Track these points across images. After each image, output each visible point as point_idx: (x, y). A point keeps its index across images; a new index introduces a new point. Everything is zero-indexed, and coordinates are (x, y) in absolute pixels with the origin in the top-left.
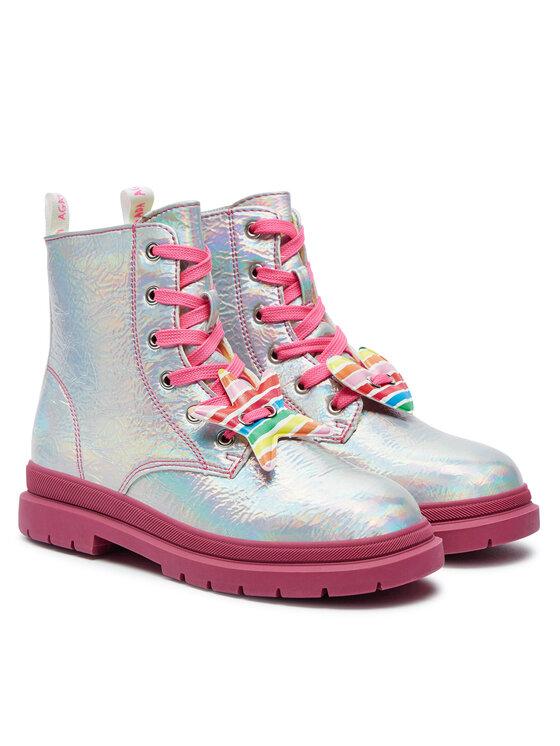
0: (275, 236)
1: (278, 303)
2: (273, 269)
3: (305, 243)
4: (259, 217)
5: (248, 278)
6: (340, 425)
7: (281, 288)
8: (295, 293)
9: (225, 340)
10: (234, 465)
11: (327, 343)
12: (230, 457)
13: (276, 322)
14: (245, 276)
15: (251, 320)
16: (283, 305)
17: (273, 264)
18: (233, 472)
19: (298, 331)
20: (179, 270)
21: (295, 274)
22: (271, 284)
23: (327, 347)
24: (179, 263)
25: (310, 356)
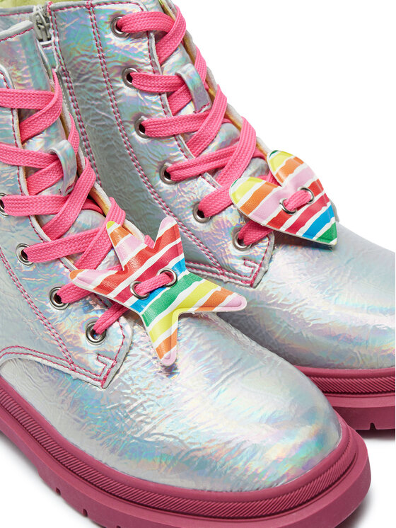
0: (147, 33)
1: (162, 114)
2: (151, 74)
3: (188, 28)
4: (125, 11)
5: (123, 85)
6: (249, 263)
7: (164, 96)
8: (184, 99)
9: (97, 186)
10: (107, 370)
11: (230, 154)
12: (101, 358)
13: (164, 138)
14: (118, 82)
15: (135, 133)
16: (170, 116)
17: (150, 67)
18: (105, 379)
19: (192, 145)
20: (16, 121)
21: (180, 77)
22: (153, 93)
23: (230, 160)
24: (15, 113)
25: (208, 177)
